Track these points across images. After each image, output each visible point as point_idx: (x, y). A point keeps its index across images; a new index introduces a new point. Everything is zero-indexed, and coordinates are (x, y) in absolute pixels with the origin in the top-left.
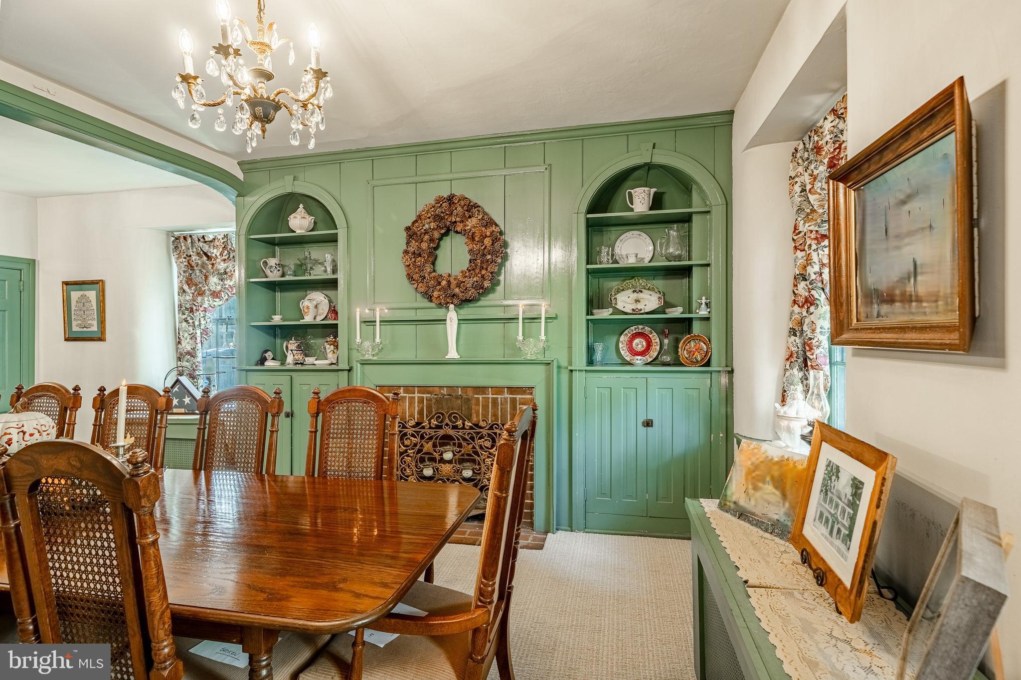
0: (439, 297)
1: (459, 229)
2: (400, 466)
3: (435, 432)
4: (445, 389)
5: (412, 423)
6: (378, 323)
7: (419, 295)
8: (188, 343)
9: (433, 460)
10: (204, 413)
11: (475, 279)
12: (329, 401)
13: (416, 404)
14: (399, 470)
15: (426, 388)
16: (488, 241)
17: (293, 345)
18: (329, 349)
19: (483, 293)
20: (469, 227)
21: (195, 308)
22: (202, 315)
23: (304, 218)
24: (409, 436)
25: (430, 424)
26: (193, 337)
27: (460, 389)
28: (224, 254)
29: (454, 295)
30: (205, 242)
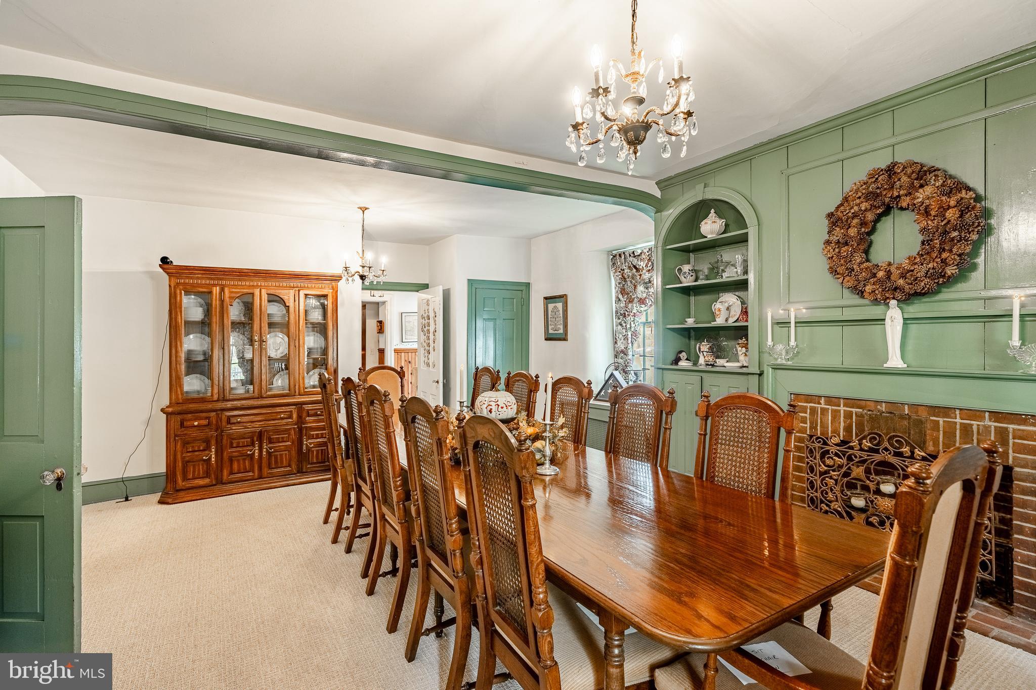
0: (873, 292)
1: (904, 205)
2: (821, 488)
3: (868, 456)
4: (884, 405)
5: (836, 440)
6: (793, 325)
7: (846, 292)
8: (622, 343)
9: (866, 488)
10: (614, 404)
11: (931, 265)
12: (718, 405)
13: (842, 419)
14: (819, 491)
15: (856, 401)
16: (952, 214)
17: (705, 346)
18: (741, 351)
19: (944, 283)
20: (920, 200)
21: (627, 313)
22: (632, 319)
23: (715, 222)
24: (832, 455)
25: (860, 444)
26: (626, 338)
27: (906, 407)
28: (649, 265)
29: (896, 289)
30: (635, 257)
